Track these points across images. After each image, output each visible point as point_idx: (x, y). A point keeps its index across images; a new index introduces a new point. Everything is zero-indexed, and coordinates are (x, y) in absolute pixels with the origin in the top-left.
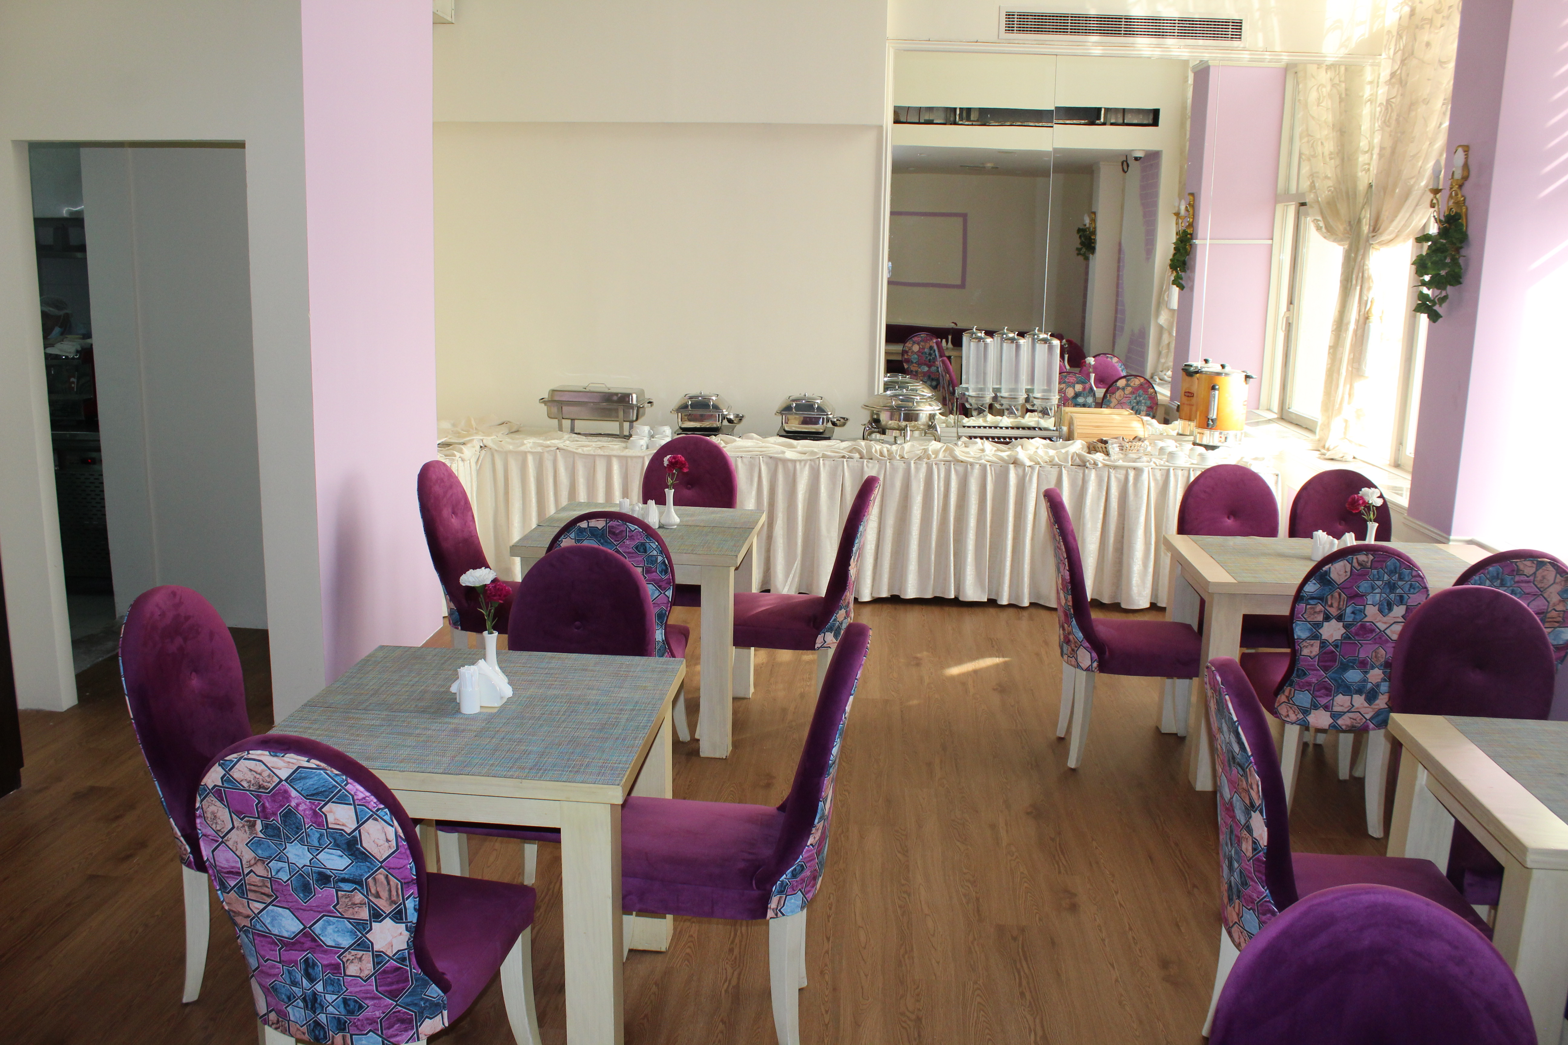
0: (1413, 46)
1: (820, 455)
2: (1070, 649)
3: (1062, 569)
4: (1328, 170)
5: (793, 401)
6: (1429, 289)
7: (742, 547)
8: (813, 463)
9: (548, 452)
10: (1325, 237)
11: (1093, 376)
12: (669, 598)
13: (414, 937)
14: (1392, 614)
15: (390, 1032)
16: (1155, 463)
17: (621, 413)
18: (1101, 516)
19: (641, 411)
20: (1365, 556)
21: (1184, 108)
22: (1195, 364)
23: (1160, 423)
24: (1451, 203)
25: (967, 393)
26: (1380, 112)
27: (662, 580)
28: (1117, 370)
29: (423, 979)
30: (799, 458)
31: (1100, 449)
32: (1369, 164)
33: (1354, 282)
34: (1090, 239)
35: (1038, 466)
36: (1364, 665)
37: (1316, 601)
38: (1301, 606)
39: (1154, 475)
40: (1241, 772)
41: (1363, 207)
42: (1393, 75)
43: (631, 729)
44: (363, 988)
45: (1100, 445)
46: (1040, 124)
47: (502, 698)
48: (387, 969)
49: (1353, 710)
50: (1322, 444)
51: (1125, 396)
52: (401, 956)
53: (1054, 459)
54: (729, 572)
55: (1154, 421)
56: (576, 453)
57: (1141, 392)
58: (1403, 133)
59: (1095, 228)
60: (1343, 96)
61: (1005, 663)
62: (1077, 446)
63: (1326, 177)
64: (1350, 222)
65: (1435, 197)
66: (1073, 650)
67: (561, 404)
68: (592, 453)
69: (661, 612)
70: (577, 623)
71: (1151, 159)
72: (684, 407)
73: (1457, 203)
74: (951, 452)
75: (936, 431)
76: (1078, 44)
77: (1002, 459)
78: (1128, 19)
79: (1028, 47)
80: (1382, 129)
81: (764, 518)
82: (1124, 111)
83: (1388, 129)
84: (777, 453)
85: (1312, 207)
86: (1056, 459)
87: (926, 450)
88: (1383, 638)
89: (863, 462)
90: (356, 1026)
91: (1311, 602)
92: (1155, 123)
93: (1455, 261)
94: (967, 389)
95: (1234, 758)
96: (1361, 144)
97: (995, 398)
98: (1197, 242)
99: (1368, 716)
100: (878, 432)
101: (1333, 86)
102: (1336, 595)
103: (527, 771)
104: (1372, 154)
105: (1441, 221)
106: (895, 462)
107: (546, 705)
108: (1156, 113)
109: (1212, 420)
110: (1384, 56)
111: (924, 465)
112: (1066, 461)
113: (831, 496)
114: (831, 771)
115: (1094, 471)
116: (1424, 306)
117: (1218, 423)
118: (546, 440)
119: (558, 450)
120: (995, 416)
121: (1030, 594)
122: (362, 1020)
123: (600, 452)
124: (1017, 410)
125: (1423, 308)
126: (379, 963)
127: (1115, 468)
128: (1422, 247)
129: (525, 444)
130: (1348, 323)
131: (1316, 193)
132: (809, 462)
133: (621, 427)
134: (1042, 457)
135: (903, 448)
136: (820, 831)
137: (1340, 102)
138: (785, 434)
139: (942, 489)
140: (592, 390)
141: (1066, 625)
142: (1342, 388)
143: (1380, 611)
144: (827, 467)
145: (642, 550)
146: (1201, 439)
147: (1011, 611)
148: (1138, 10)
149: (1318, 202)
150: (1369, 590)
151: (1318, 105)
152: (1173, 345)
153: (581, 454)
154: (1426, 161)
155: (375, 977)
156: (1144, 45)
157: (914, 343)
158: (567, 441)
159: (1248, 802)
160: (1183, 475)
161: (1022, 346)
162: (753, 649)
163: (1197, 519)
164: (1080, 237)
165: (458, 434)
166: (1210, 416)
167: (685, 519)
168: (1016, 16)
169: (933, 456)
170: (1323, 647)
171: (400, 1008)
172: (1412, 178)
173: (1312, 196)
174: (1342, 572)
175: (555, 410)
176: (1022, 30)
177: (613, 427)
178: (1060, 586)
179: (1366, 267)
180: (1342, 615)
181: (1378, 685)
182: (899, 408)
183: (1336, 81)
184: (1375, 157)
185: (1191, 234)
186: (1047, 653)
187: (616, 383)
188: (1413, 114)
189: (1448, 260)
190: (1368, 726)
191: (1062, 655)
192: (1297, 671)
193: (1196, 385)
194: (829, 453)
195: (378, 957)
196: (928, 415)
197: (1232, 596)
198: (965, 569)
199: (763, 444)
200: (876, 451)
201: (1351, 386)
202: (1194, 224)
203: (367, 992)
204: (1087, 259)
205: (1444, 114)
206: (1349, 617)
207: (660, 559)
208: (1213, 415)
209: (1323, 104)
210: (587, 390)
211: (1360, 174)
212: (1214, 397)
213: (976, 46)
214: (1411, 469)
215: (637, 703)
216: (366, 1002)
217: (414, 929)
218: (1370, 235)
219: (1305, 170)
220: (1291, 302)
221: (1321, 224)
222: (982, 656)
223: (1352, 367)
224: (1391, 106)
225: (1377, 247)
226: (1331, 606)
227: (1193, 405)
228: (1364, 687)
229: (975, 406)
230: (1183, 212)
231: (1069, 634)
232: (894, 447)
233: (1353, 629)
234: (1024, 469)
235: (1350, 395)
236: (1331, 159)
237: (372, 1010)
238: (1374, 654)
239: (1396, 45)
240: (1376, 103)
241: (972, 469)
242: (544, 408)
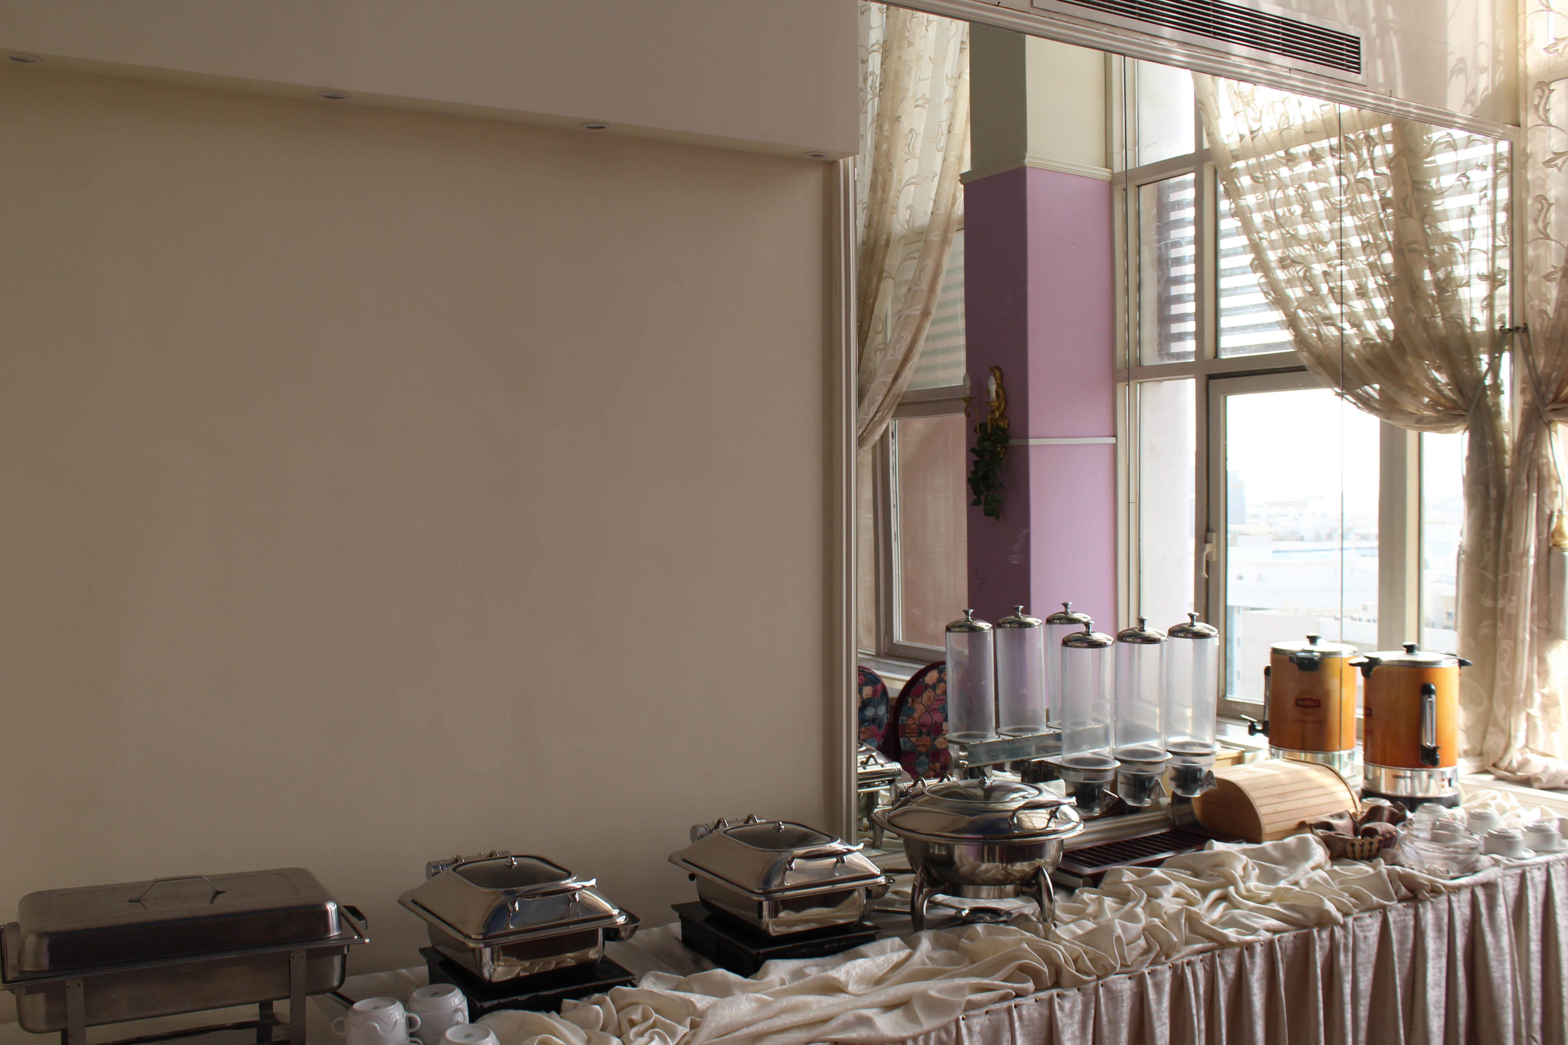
51: (936, 697)
106: (1113, 982)
109: (1431, 750)
117: (1440, 754)
127: (1456, 889)
166: (1426, 743)
185: (1005, 431)
208: (1431, 741)
212: (1431, 707)
213: (996, 12)
230: (992, 395)
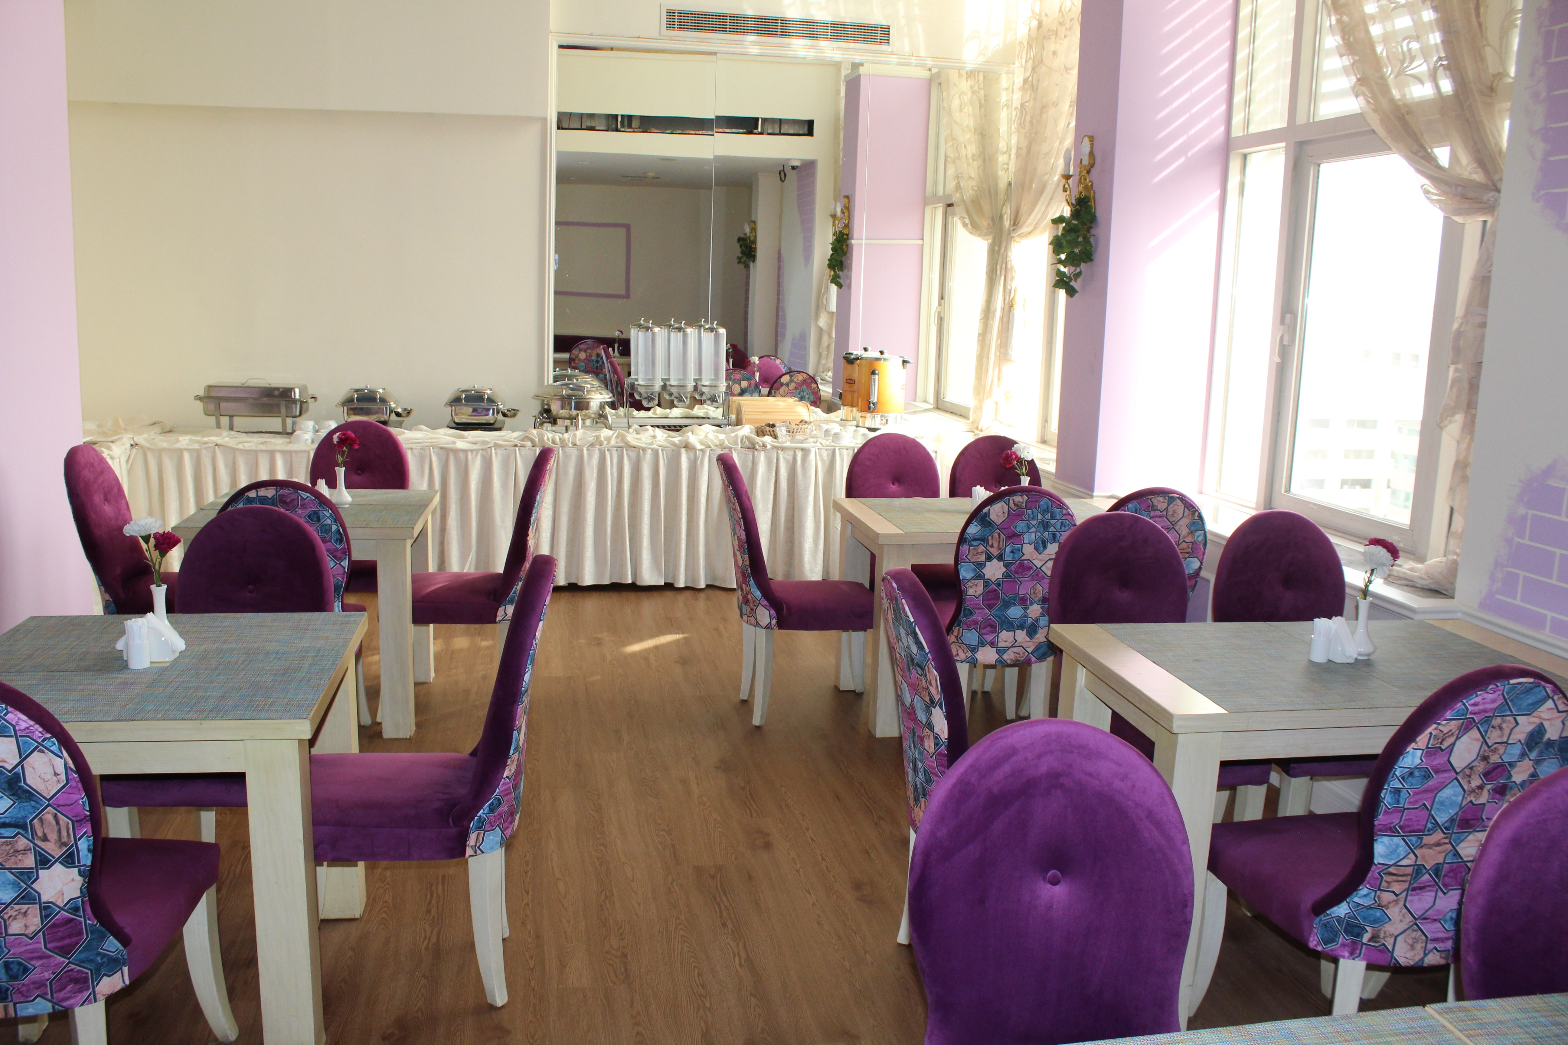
0: (1042, 55)
1: (492, 444)
2: (749, 609)
3: (737, 531)
4: (972, 171)
5: (463, 391)
6: (1065, 267)
7: (417, 520)
8: (485, 453)
9: (206, 448)
10: (971, 233)
11: (757, 375)
12: (344, 568)
13: (89, 883)
14: (1047, 551)
15: (62, 994)
16: (821, 444)
17: (283, 410)
18: (772, 496)
19: (304, 405)
20: (1020, 497)
21: (837, 119)
22: (855, 352)
23: (824, 411)
24: (1080, 188)
25: (636, 383)
26: (1016, 116)
27: (336, 550)
28: (779, 368)
29: (99, 931)
30: (471, 448)
31: (769, 433)
32: (1008, 164)
33: (998, 272)
34: (751, 247)
35: (709, 449)
36: (1024, 602)
37: (979, 542)
38: (965, 548)
39: (821, 455)
40: (920, 672)
41: (1004, 204)
42: (1025, 81)
43: (316, 671)
44: (29, 947)
45: (768, 429)
46: (701, 132)
47: (174, 651)
48: (57, 922)
49: (1016, 644)
50: (975, 426)
51: (789, 391)
52: (73, 905)
53: (724, 443)
54: (405, 545)
55: (818, 410)
56: (237, 449)
57: (804, 387)
58: (1036, 133)
59: (755, 237)
60: (983, 102)
61: (685, 638)
62: (746, 430)
63: (970, 178)
64: (993, 218)
65: (1067, 183)
66: (752, 609)
67: (219, 400)
68: (254, 448)
69: (338, 583)
70: (250, 587)
71: (807, 169)
72: (348, 401)
73: (1086, 188)
74: (622, 438)
75: (607, 420)
76: (737, 42)
77: (674, 444)
78: (784, 21)
79: (689, 45)
80: (1018, 131)
81: (437, 499)
82: (780, 121)
83: (1023, 131)
84: (448, 444)
85: (958, 206)
86: (726, 442)
87: (598, 437)
88: (1040, 575)
89: (536, 450)
90: (21, 993)
91: (974, 543)
92: (810, 133)
93: (1086, 240)
94: (637, 380)
95: (912, 660)
96: (1000, 145)
97: (664, 387)
98: (853, 242)
99: (1030, 650)
100: (549, 422)
101: (973, 92)
102: (996, 535)
103: (206, 713)
104: (1010, 155)
105: (1072, 204)
106: (568, 450)
107: (222, 657)
108: (810, 123)
109: (873, 404)
110: (1017, 64)
111: (597, 452)
112: (736, 443)
113: (504, 486)
114: (524, 698)
115: (763, 453)
116: (1062, 282)
117: (878, 406)
118: (203, 436)
119: (217, 447)
120: (665, 409)
121: (706, 576)
122: (28, 985)
123: (263, 447)
124: (686, 398)
125: (1061, 284)
126: (47, 916)
127: (783, 449)
128: (1058, 229)
129: (180, 441)
130: (995, 311)
131: (961, 193)
132: (480, 452)
133: (284, 424)
134: (712, 441)
135: (575, 435)
136: (515, 763)
137: (980, 108)
138: (454, 425)
139: (615, 475)
140: (251, 385)
141: (744, 586)
142: (992, 373)
143: (1036, 549)
144: (499, 456)
145: (315, 519)
146: (864, 422)
147: (688, 593)
148: (792, 12)
149: (964, 200)
150: (1025, 529)
151: (961, 111)
152: (833, 346)
153: (242, 450)
154: (1057, 159)
155: (44, 933)
156: (799, 46)
157: (580, 350)
158: (226, 438)
159: (927, 699)
160: (848, 455)
161: (689, 335)
162: (431, 625)
163: (863, 486)
164: (741, 246)
165: (105, 434)
166: (871, 400)
167: (357, 500)
168: (676, 14)
169: (605, 443)
170: (986, 586)
171: (73, 966)
172: (1047, 173)
173: (958, 195)
174: (1000, 514)
175: (212, 407)
176: (683, 27)
177: (275, 423)
178: (737, 548)
179: (1008, 259)
180: (1002, 554)
181: (1037, 620)
182: (569, 397)
183: (976, 88)
184: (1013, 156)
185: (847, 235)
186: (725, 628)
187: (276, 379)
188: (1044, 116)
189: (1080, 239)
190: (1030, 660)
191: (741, 617)
192: (964, 611)
193: (856, 372)
194: (501, 442)
195: (46, 909)
196: (599, 404)
197: (901, 546)
198: (641, 557)
199: (434, 436)
200: (548, 439)
201: (1000, 369)
202: (850, 225)
203: (33, 951)
204: (747, 267)
205: (1071, 114)
206: (1008, 556)
207: (334, 528)
208: (874, 399)
209: (965, 110)
210: (246, 385)
211: (1001, 173)
212: (874, 382)
213: (639, 41)
214: (1056, 444)
215: (319, 650)
216: (33, 962)
217: (88, 874)
218: (1012, 229)
219: (951, 171)
220: (942, 298)
221: (967, 221)
222: (661, 632)
223: (1000, 352)
224: (1025, 109)
225: (1018, 239)
226: (992, 546)
227: (854, 392)
228: (1025, 622)
229: (645, 395)
230: (839, 214)
231: (747, 594)
232: (566, 436)
233: (1013, 568)
234: (696, 452)
235: (999, 378)
236: (973, 160)
237: (39, 972)
238: (1032, 591)
239: (1027, 54)
240: (1012, 107)
241: (645, 454)
242: (200, 405)
